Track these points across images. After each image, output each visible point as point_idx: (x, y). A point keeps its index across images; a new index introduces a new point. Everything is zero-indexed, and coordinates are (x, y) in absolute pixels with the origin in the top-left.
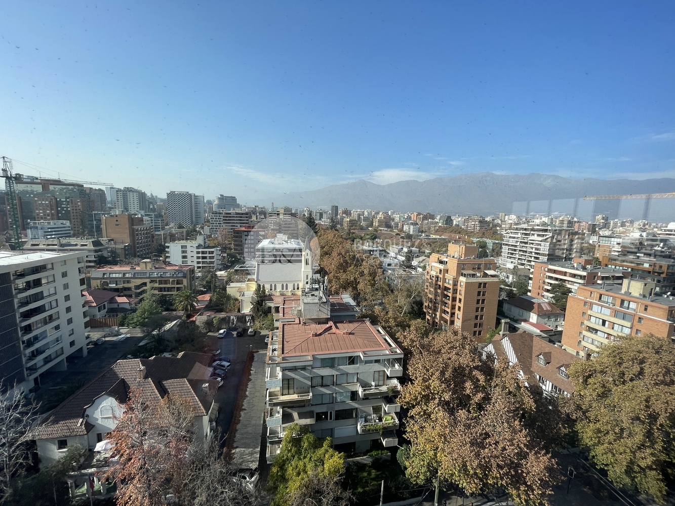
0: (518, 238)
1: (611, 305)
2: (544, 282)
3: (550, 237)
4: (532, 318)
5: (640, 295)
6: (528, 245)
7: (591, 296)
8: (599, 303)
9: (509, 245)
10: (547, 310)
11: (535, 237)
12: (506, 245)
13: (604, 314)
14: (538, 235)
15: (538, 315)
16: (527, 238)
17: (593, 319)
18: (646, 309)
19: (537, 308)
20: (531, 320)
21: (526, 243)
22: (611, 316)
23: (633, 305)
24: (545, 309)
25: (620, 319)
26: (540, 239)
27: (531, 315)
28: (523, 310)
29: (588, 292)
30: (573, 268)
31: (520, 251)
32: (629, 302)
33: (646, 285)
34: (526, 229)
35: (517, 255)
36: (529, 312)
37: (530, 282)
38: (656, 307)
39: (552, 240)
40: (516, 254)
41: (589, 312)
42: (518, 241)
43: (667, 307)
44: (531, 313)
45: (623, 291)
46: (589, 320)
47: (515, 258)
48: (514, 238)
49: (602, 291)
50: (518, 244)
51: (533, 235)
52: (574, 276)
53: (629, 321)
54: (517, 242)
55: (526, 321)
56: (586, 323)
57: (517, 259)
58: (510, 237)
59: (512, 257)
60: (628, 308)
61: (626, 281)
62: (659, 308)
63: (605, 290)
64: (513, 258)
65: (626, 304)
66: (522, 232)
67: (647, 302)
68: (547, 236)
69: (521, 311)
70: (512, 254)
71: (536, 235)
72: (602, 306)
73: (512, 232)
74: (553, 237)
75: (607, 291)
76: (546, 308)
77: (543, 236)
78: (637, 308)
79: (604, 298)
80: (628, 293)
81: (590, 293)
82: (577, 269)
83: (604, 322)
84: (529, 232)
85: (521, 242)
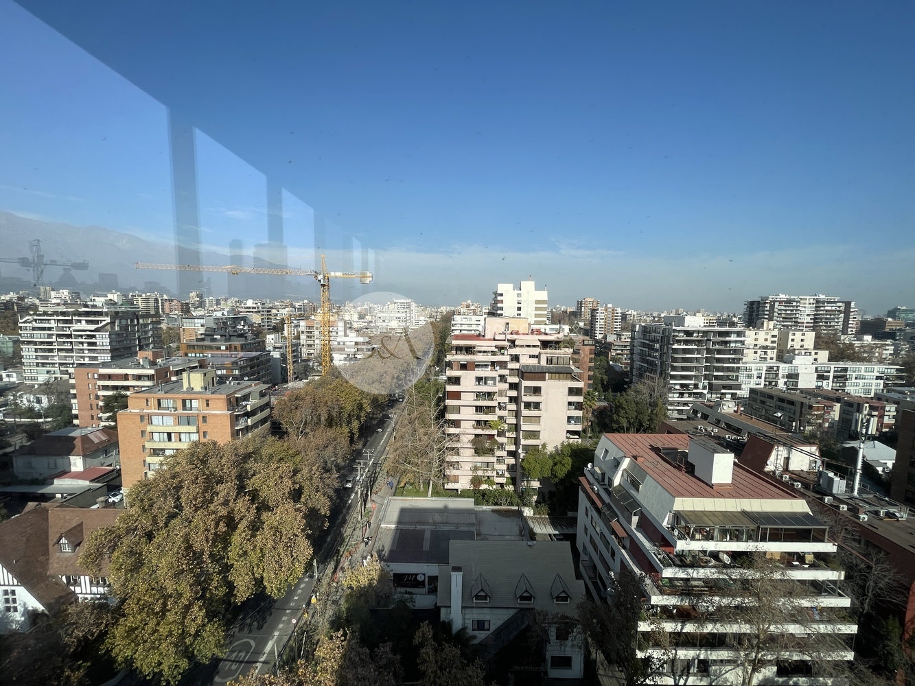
0: (50, 329)
1: (173, 410)
2: (97, 397)
3: (108, 324)
4: (75, 464)
5: (202, 388)
6: (73, 340)
7: (147, 405)
8: (159, 411)
9: (35, 343)
10: (102, 442)
11: (84, 325)
12: (29, 343)
13: (167, 426)
14: (88, 322)
15: (85, 456)
16: (69, 327)
17: (156, 436)
18: (208, 405)
19: (80, 444)
20: (73, 469)
21: (69, 336)
22: (175, 425)
23: (195, 404)
24: (96, 441)
25: (184, 425)
26: (93, 327)
27: (72, 461)
28: (56, 457)
29: (142, 400)
30: (138, 366)
31: (59, 350)
32: (191, 400)
33: (205, 375)
34: (63, 314)
35: (56, 358)
36: (65, 457)
37: (73, 401)
38: (216, 399)
39: (113, 328)
40: (53, 356)
41: (149, 429)
42: (53, 335)
43: (224, 396)
44: (71, 458)
45: (185, 389)
46: (152, 439)
47: (53, 364)
48: (43, 329)
49: (160, 395)
50: (54, 339)
51: (80, 321)
52: (139, 378)
53: (194, 425)
54: (50, 336)
55: (64, 473)
56: (148, 445)
57: (57, 365)
58: (34, 329)
59: (46, 363)
60: (191, 408)
61: (185, 375)
62: (219, 399)
63: (163, 392)
64: (49, 364)
65: (188, 403)
66: (55, 317)
67: (209, 395)
68: (104, 323)
69: (52, 460)
70: (46, 358)
71: (83, 322)
72: (163, 415)
73: (36, 320)
74: (112, 323)
75: (166, 393)
76: (99, 438)
77: (96, 322)
78: (199, 405)
79: (164, 404)
80: (191, 390)
81: (145, 401)
82: (143, 367)
83: (169, 435)
84: (70, 318)
85: (58, 336)
